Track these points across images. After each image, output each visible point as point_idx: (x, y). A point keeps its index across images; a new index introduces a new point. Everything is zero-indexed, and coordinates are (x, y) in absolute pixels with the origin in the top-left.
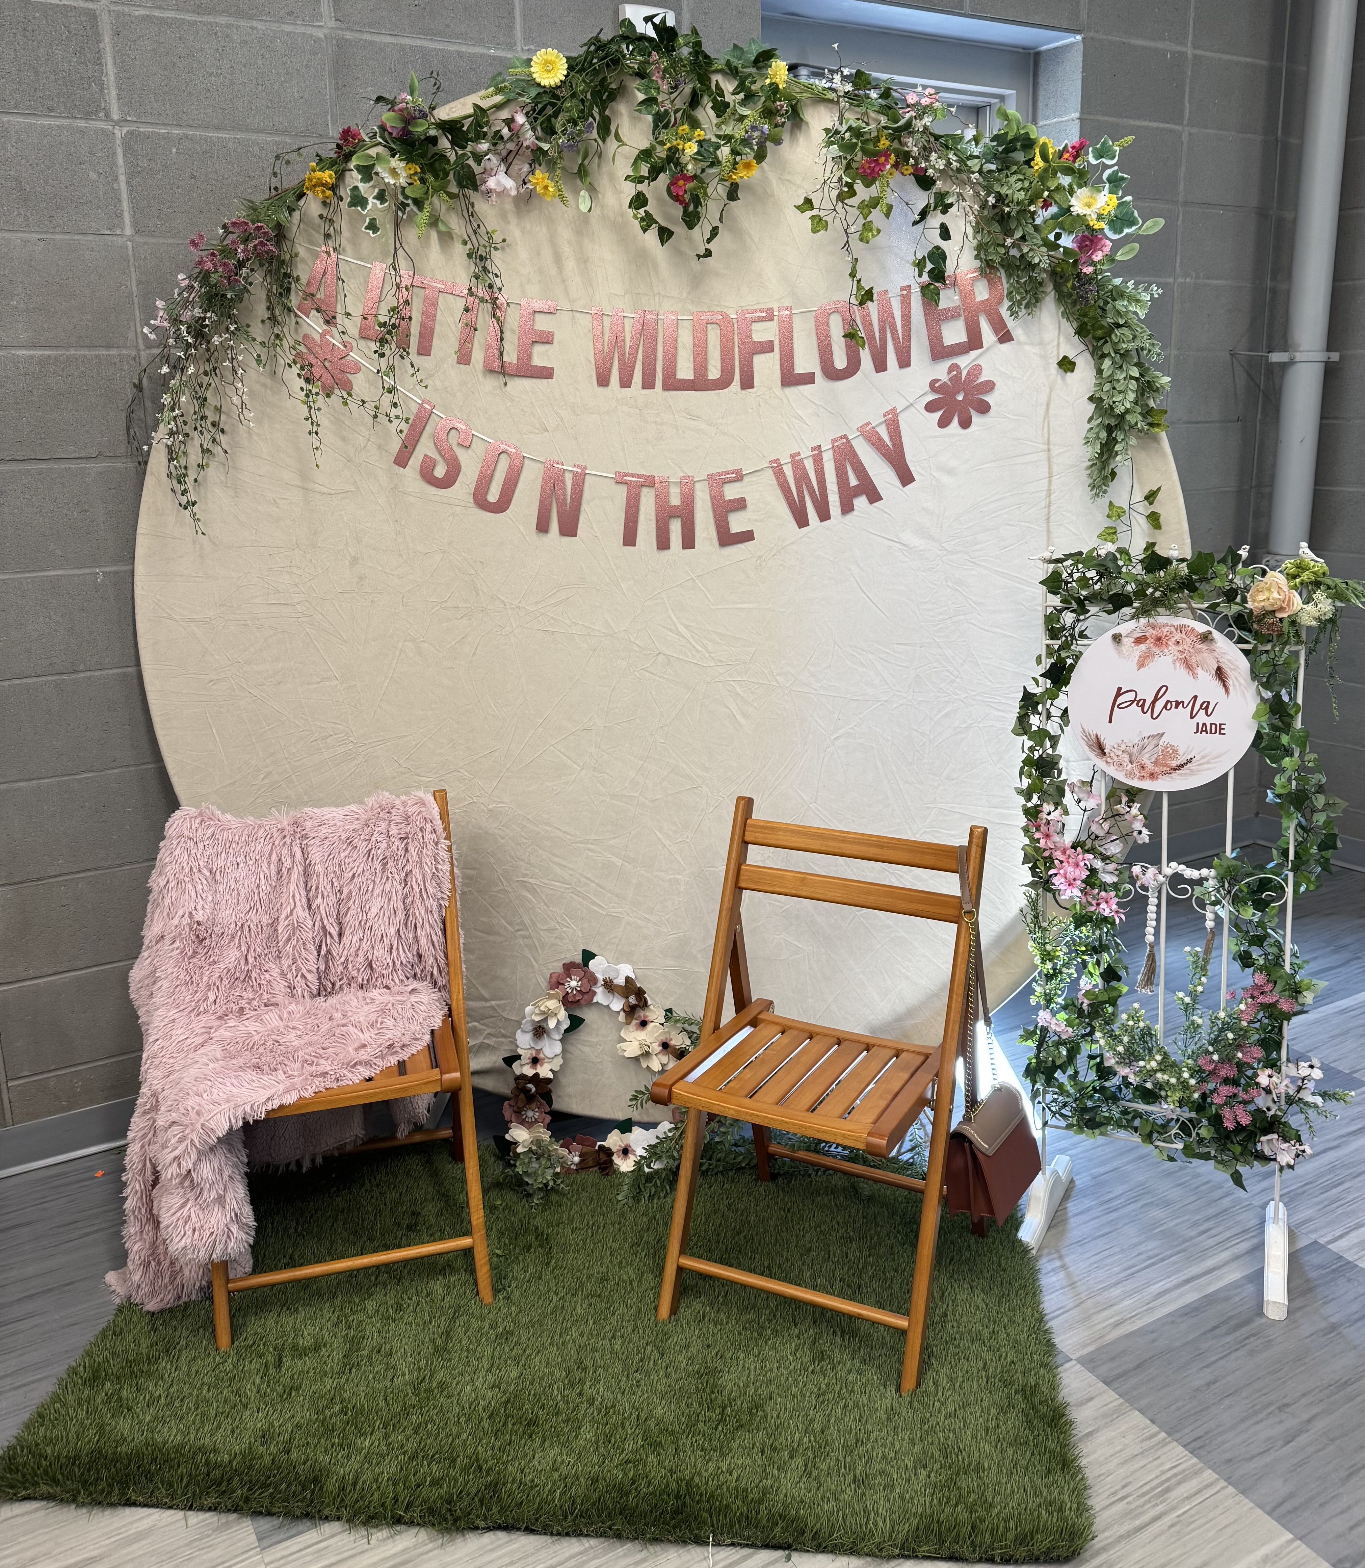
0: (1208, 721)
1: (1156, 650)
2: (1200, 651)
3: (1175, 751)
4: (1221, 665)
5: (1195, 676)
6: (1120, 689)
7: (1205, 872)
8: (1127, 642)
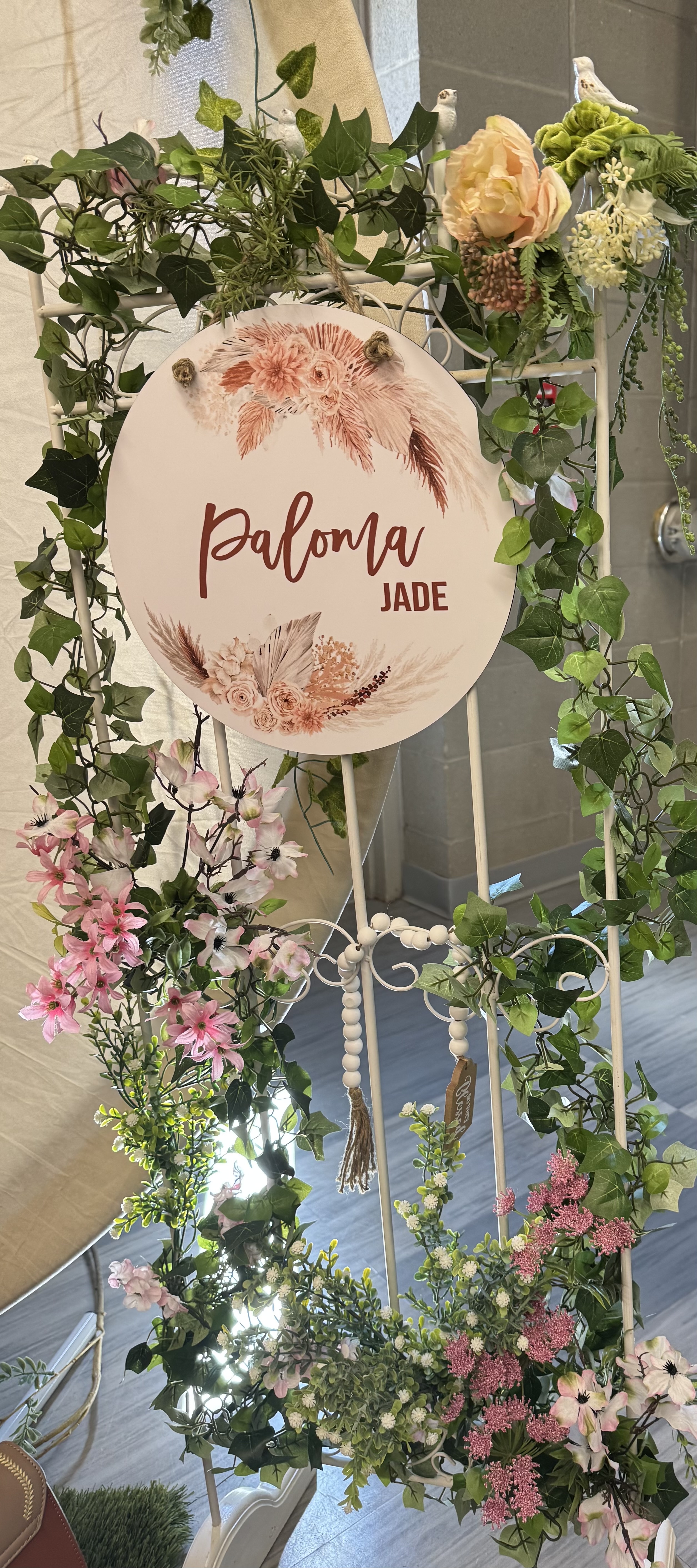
0: (408, 576)
1: (271, 398)
2: (369, 395)
3: (348, 657)
4: (422, 428)
5: (365, 459)
6: (210, 508)
7: (438, 932)
8: (209, 381)
